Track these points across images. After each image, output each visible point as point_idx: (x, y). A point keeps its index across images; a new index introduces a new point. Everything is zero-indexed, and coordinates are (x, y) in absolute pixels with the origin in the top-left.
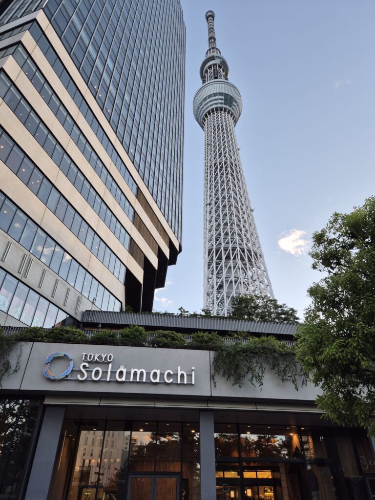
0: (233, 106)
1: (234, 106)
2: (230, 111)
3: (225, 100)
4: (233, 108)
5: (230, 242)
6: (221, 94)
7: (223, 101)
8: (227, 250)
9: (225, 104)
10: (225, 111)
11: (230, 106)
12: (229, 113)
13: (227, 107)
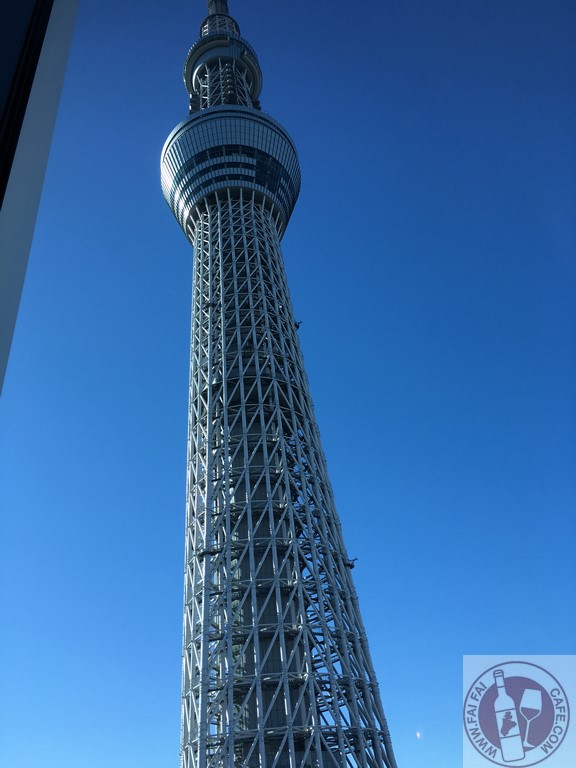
0: (279, 190)
1: (283, 189)
2: (273, 202)
3: (260, 169)
6: (249, 151)
9: (258, 182)
10: (258, 200)
11: (273, 189)
12: (268, 207)
13: (264, 190)
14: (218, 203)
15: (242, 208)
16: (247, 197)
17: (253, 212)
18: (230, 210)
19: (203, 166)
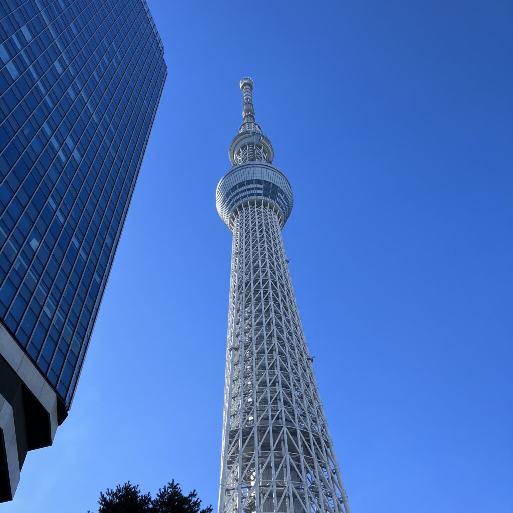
0: (278, 199)
2: (274, 204)
4: (277, 202)
5: (270, 418)
6: (259, 182)
7: (261, 192)
8: (264, 432)
10: (265, 205)
11: (274, 199)
12: (271, 208)
13: (268, 200)
14: (244, 209)
15: (256, 209)
16: (259, 204)
17: (262, 210)
18: (250, 211)
19: (236, 192)
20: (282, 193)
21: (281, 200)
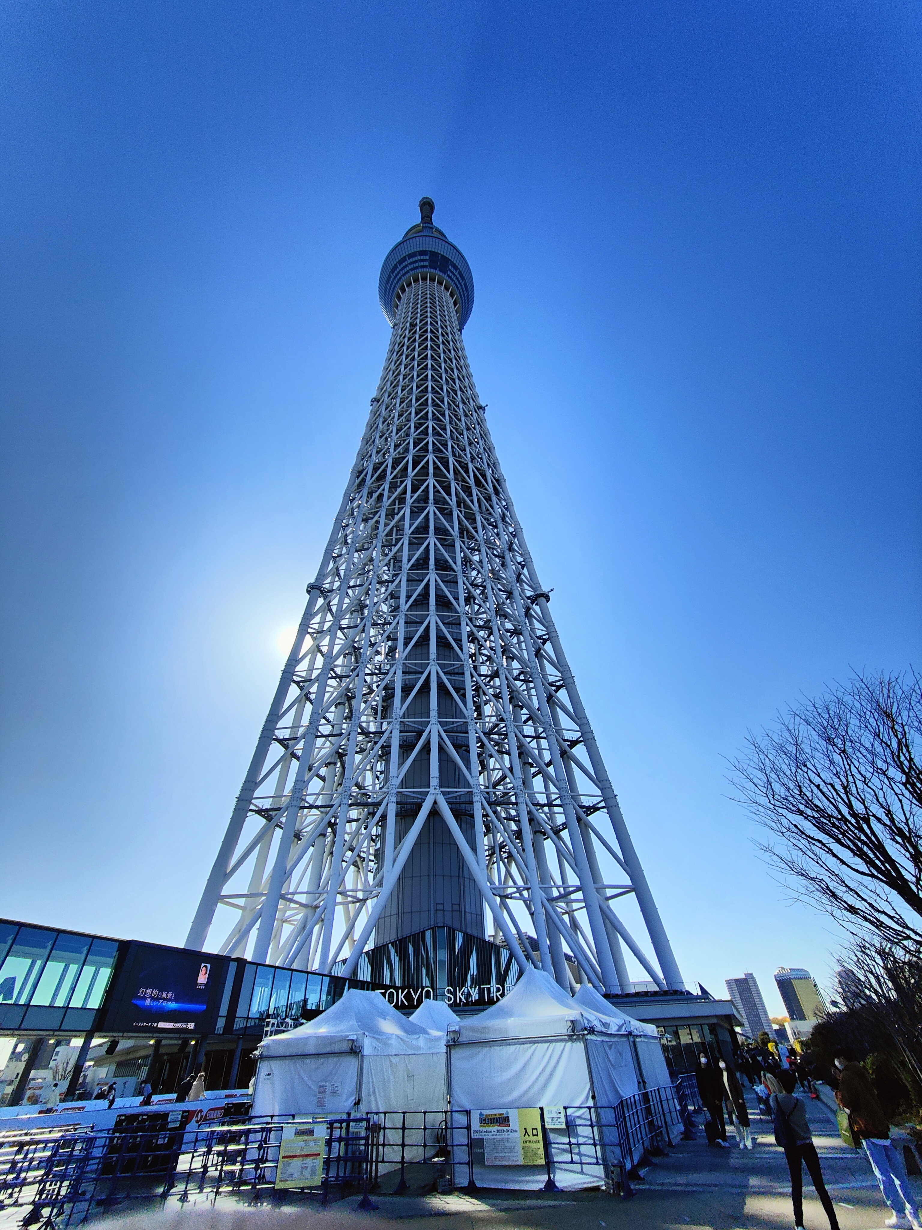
0: (449, 273)
1: (452, 272)
2: (444, 279)
3: (431, 261)
4: (448, 276)
7: (427, 264)
9: (430, 268)
10: (432, 280)
11: (445, 273)
12: (439, 283)
13: (438, 273)
14: (407, 289)
15: (421, 285)
18: (413, 289)
20: (456, 268)
21: (454, 275)
